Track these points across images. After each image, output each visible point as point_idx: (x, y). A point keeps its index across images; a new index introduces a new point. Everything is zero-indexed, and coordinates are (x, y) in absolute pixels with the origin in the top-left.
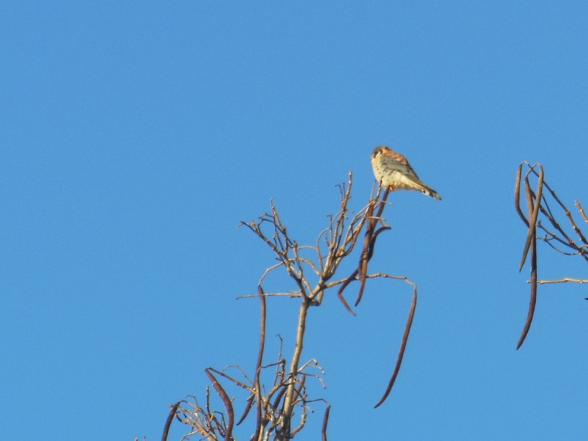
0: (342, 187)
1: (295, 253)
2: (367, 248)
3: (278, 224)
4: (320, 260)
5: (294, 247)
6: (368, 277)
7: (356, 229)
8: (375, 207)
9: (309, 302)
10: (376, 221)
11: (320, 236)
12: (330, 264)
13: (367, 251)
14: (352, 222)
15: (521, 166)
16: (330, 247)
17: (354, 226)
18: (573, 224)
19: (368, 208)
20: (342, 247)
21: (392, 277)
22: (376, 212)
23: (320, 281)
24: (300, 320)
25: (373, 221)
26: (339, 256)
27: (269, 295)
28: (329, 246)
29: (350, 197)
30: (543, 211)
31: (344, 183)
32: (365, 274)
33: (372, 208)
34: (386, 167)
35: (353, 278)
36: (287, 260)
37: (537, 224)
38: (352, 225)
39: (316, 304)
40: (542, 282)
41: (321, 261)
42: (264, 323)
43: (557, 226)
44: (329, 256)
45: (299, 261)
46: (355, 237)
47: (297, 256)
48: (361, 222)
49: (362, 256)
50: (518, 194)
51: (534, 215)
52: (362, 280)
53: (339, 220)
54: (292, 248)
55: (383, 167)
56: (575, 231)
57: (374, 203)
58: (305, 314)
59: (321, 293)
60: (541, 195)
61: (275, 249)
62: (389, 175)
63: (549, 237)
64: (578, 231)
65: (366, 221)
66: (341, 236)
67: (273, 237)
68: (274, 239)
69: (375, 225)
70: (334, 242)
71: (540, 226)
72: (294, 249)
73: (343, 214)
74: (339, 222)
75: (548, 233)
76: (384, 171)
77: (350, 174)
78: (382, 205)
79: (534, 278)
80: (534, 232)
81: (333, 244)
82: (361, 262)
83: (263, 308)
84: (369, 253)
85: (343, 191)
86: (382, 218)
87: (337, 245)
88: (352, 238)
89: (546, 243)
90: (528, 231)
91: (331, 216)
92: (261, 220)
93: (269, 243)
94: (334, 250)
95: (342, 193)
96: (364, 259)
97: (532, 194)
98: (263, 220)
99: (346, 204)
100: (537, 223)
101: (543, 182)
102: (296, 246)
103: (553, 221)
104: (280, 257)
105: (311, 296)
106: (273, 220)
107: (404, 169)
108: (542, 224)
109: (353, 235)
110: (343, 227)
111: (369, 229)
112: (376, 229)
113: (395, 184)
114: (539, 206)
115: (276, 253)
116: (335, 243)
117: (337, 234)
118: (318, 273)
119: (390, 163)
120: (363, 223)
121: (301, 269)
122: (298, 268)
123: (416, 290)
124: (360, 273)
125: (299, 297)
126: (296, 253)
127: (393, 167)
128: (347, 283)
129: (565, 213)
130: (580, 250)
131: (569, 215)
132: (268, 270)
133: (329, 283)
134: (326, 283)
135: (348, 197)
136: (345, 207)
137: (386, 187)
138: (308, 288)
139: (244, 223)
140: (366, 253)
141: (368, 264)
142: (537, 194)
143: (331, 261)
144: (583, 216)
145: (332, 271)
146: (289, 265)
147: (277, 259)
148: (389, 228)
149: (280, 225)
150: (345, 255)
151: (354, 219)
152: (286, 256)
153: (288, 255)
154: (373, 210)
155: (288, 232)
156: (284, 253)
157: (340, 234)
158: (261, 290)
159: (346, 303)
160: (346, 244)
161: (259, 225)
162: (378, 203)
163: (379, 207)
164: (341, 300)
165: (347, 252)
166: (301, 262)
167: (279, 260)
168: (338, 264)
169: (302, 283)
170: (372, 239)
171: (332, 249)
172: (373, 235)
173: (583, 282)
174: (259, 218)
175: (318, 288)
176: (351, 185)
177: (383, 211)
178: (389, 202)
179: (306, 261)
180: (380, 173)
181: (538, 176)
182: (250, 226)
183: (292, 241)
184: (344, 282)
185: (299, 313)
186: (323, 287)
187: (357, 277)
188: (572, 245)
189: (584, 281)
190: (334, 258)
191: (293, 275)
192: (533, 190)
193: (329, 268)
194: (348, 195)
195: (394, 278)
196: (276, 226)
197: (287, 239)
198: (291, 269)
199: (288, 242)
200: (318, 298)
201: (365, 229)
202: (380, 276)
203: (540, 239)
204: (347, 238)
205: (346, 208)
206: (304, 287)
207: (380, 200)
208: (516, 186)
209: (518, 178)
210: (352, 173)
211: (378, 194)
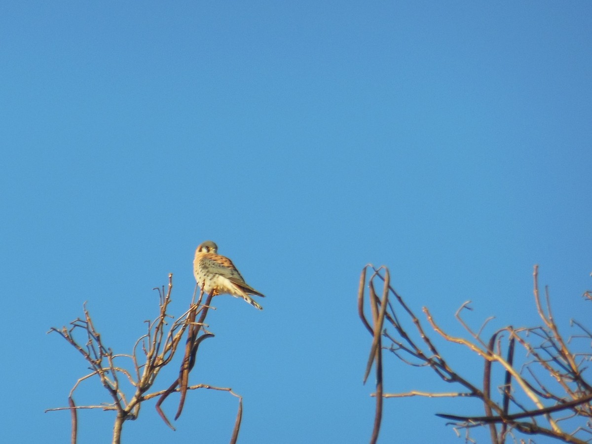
0: (161, 290)
1: (110, 363)
2: (188, 357)
3: (91, 330)
4: (136, 370)
5: (109, 355)
6: (189, 388)
7: (176, 336)
8: (197, 313)
9: (125, 416)
10: (199, 327)
11: (136, 343)
12: (148, 374)
13: (188, 359)
14: (172, 328)
15: (365, 269)
16: (148, 356)
17: (174, 332)
18: (422, 332)
19: (189, 313)
20: (161, 355)
21: (214, 389)
22: (198, 317)
23: (137, 393)
24: (115, 435)
25: (194, 328)
26: (157, 366)
27: (81, 408)
28: (147, 354)
29: (170, 301)
30: (389, 318)
31: (163, 286)
32: (186, 385)
33: (194, 313)
34: (207, 270)
35: (172, 389)
36: (101, 370)
37: (382, 333)
38: (172, 331)
39: (131, 418)
40: (387, 396)
41: (138, 370)
42: (75, 438)
43: (404, 335)
44: (147, 366)
45: (114, 370)
46: (174, 344)
47: (112, 365)
48: (181, 329)
49: (183, 365)
50: (362, 300)
51: (379, 323)
52: (182, 391)
53: (157, 326)
54: (107, 356)
55: (203, 271)
56: (423, 341)
57: (196, 307)
58: (120, 429)
59: (137, 406)
60: (387, 300)
61: (88, 358)
62: (210, 279)
63: (396, 346)
64: (427, 340)
65: (187, 328)
66: (159, 344)
67: (87, 344)
68: (87, 346)
69: (197, 333)
70: (152, 349)
71: (386, 335)
72: (109, 357)
73: (163, 319)
74: (158, 328)
75: (395, 342)
76: (205, 275)
77: (170, 276)
78: (205, 310)
79: (379, 391)
80: (379, 341)
81: (151, 352)
82: (182, 372)
83: (73, 422)
84: (191, 361)
85: (162, 295)
86: (205, 324)
87: (155, 353)
88: (172, 345)
89: (393, 353)
90: (373, 340)
91: (149, 321)
92: (73, 325)
93: (81, 350)
94: (152, 359)
95: (161, 296)
96: (185, 369)
97: (377, 300)
98: (76, 325)
99: (165, 309)
100: (383, 331)
101: (389, 287)
102: (111, 355)
103: (399, 329)
104: (94, 366)
105: (127, 409)
106: (86, 326)
107: (227, 272)
108: (388, 332)
109: (173, 342)
110: (162, 333)
111: (191, 336)
112: (198, 337)
113: (219, 288)
114: (385, 313)
115: (89, 362)
116: (153, 352)
117: (156, 341)
118: (134, 384)
119: (212, 267)
120: (184, 329)
121: (116, 379)
122: (113, 379)
123: (241, 403)
124: (180, 385)
125: (113, 410)
126: (111, 361)
127: (215, 270)
128: (166, 394)
129: (412, 320)
130: (429, 361)
131: (417, 322)
132: (79, 380)
133: (147, 395)
134: (142, 395)
135: (168, 301)
136: (164, 312)
137: (208, 291)
138: (123, 400)
139: (54, 329)
140: (187, 362)
141: (189, 374)
142: (382, 299)
143: (148, 371)
144: (432, 324)
145: (150, 382)
146: (103, 375)
147: (89, 368)
148: (212, 336)
149: (94, 331)
150: (163, 364)
151: (174, 324)
152: (99, 366)
153: (102, 364)
154: (195, 315)
155: (102, 338)
156: (98, 362)
157: (158, 341)
158: (72, 403)
159: (164, 417)
160: (165, 353)
161: (70, 331)
162: (201, 308)
163: (201, 312)
164: (159, 413)
165: (166, 361)
166: (116, 371)
167: (92, 369)
168: (156, 374)
169: (118, 395)
170: (193, 347)
171: (151, 358)
172: (195, 343)
173: (433, 397)
174: (72, 324)
175: (134, 400)
176: (171, 287)
177: (207, 316)
178: (212, 307)
179: (121, 370)
180: (200, 278)
181: (383, 279)
182: (60, 333)
183: (106, 348)
184: (162, 394)
185: (114, 428)
186: (140, 399)
187: (178, 388)
188: (421, 356)
189: (434, 395)
190: (152, 368)
191: (108, 386)
192: (378, 294)
193: (146, 379)
194: (168, 299)
195: (218, 389)
196: (89, 332)
197: (101, 347)
198: (105, 379)
199: (102, 349)
200: (134, 411)
201: (186, 336)
202: (202, 387)
203: (386, 348)
204: (166, 346)
205: (166, 313)
206: (119, 399)
207: (203, 304)
208: (360, 291)
209: (361, 282)
210: (172, 275)
211: (200, 298)
